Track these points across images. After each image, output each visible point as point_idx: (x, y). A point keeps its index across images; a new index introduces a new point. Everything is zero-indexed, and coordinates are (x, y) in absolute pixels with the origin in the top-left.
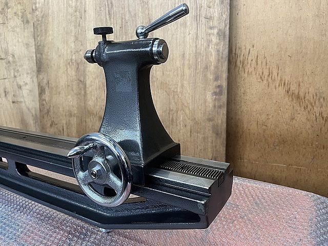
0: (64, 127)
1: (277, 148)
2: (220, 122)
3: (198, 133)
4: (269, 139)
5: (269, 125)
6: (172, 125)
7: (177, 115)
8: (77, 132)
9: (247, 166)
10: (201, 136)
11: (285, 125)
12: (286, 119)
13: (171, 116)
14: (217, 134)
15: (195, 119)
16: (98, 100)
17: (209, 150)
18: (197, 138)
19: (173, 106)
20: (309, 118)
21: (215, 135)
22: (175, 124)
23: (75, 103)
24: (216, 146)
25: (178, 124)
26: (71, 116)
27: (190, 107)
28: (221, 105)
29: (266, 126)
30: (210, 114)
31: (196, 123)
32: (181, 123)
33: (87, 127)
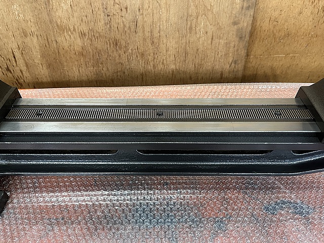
0: (16, 54)
1: (282, 41)
2: (245, 25)
3: (220, 39)
4: (277, 34)
5: (280, 21)
6: (191, 33)
7: (197, 22)
8: (43, 56)
9: (253, 61)
10: (222, 42)
11: (293, 20)
12: (295, 14)
13: (189, 23)
14: (241, 38)
15: (218, 23)
16: (75, 8)
17: (231, 54)
18: (219, 45)
19: (192, 10)
20: (313, 11)
21: (238, 39)
22: (193, 32)
23: (29, 16)
24: (237, 50)
25: (198, 31)
26: (26, 36)
27: (214, 10)
28: (249, 6)
29: (277, 22)
30: (236, 17)
31: (220, 28)
32: (202, 30)
33: (61, 48)
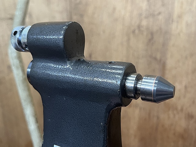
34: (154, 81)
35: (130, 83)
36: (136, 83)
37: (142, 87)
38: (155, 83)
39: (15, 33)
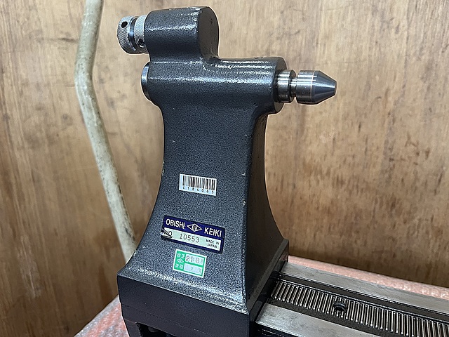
34: (313, 76)
35: (283, 82)
36: (290, 82)
37: (299, 84)
38: (314, 78)
39: (124, 25)
